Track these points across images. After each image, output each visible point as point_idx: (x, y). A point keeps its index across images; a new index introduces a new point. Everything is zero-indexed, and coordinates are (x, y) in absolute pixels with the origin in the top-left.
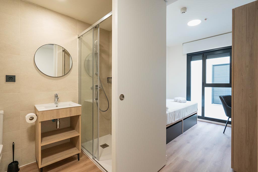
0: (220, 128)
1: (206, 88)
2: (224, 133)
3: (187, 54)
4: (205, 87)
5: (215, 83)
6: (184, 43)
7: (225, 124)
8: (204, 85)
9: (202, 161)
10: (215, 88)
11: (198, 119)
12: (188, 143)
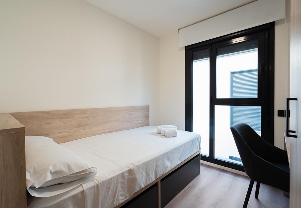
1: (217, 107)
3: (186, 47)
4: (215, 106)
5: (235, 97)
6: (180, 29)
8: (214, 101)
10: (235, 107)
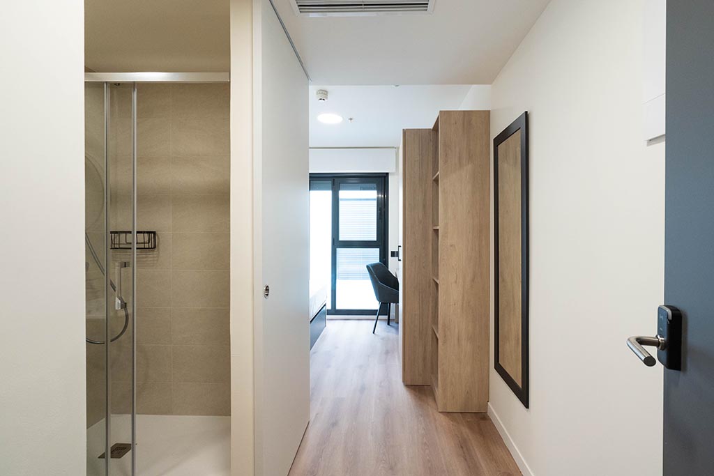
0: (367, 325)
1: (339, 250)
2: (374, 333)
7: (375, 317)
9: (363, 389)
11: (328, 317)
12: (329, 366)
